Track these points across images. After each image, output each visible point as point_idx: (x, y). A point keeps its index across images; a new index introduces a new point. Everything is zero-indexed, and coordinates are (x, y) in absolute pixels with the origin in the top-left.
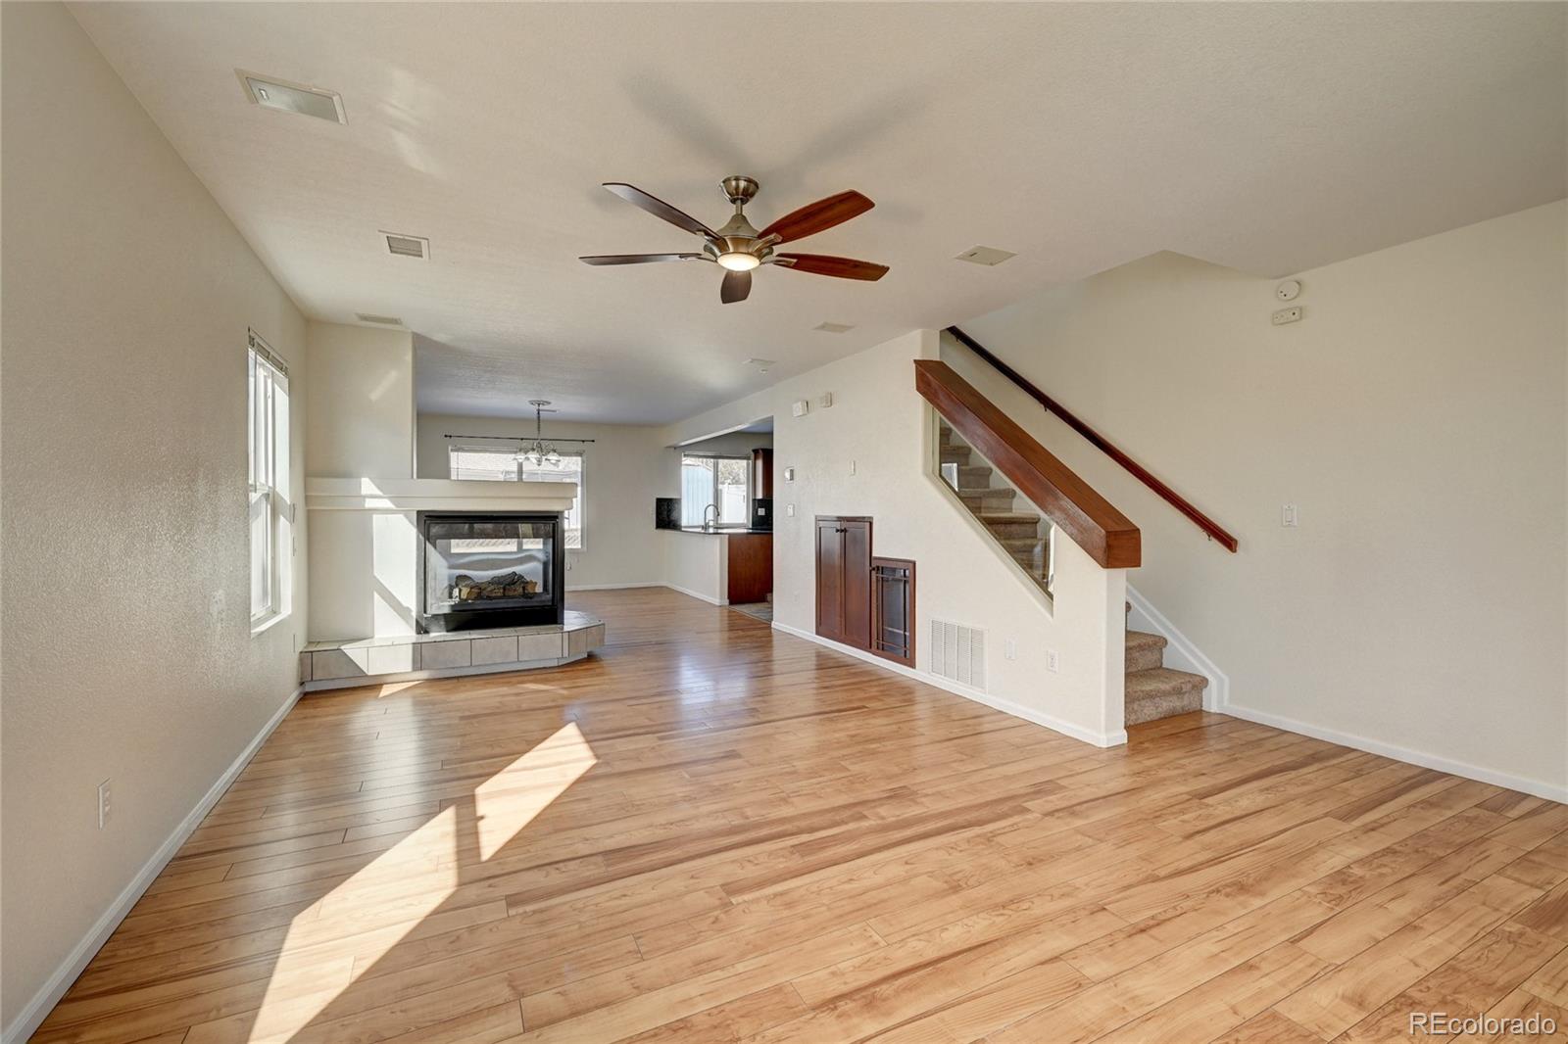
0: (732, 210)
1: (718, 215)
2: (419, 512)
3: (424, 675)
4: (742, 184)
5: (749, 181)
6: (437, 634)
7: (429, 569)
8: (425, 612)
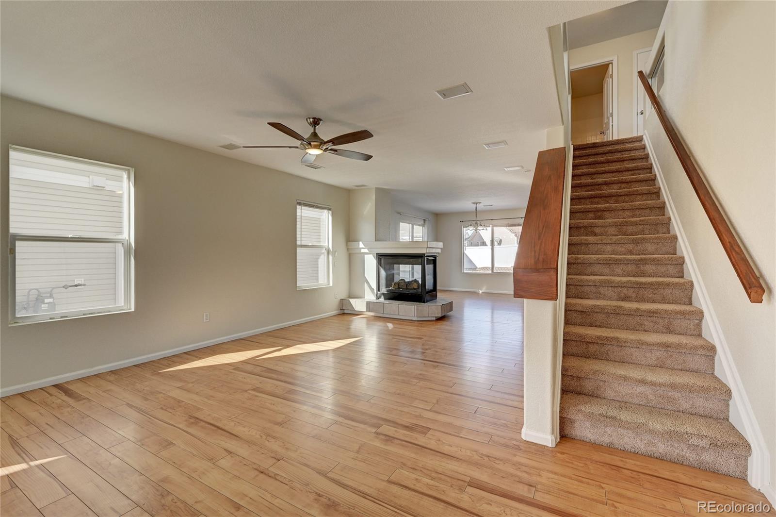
0: (311, 130)
1: (306, 131)
2: (377, 254)
3: (372, 314)
4: (311, 120)
5: (314, 118)
6: (382, 300)
7: (380, 275)
8: (379, 291)
